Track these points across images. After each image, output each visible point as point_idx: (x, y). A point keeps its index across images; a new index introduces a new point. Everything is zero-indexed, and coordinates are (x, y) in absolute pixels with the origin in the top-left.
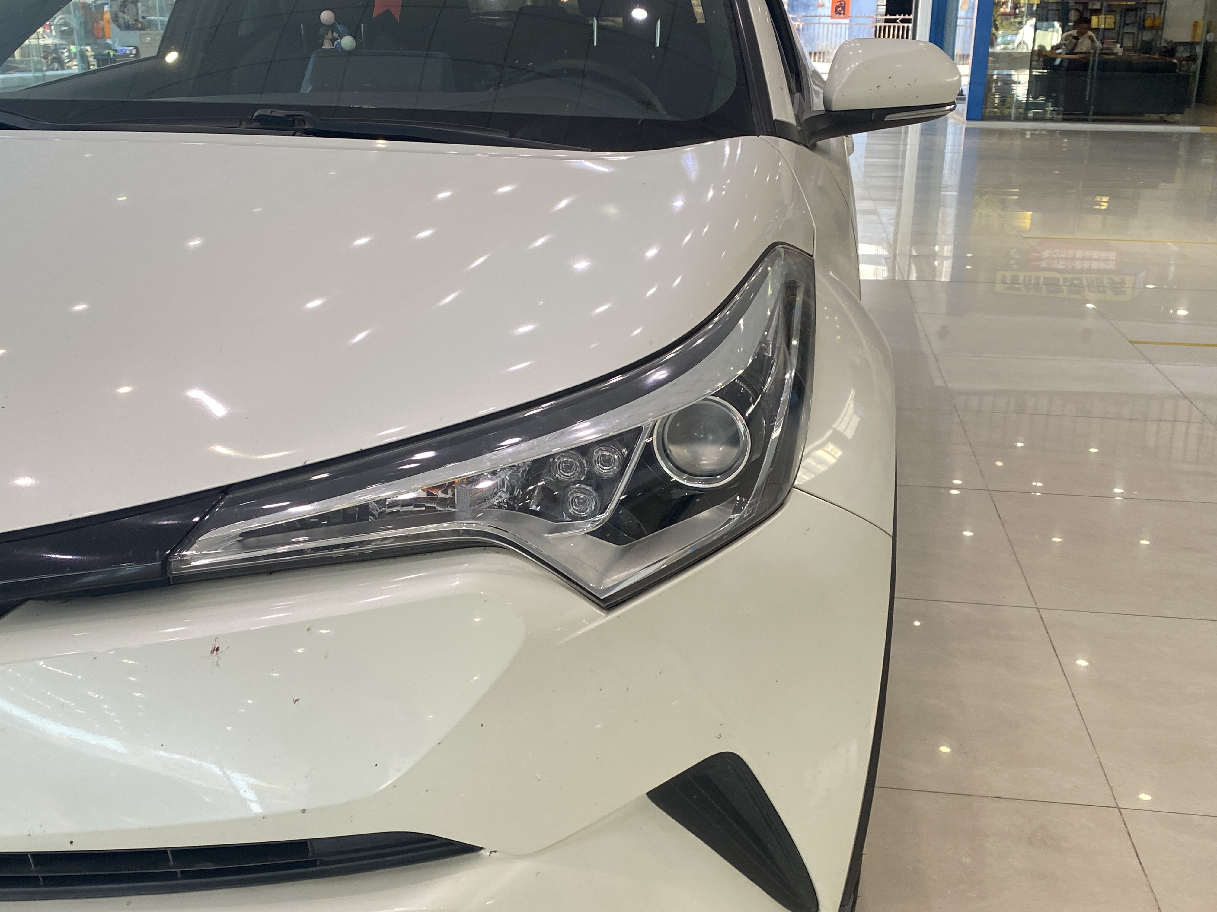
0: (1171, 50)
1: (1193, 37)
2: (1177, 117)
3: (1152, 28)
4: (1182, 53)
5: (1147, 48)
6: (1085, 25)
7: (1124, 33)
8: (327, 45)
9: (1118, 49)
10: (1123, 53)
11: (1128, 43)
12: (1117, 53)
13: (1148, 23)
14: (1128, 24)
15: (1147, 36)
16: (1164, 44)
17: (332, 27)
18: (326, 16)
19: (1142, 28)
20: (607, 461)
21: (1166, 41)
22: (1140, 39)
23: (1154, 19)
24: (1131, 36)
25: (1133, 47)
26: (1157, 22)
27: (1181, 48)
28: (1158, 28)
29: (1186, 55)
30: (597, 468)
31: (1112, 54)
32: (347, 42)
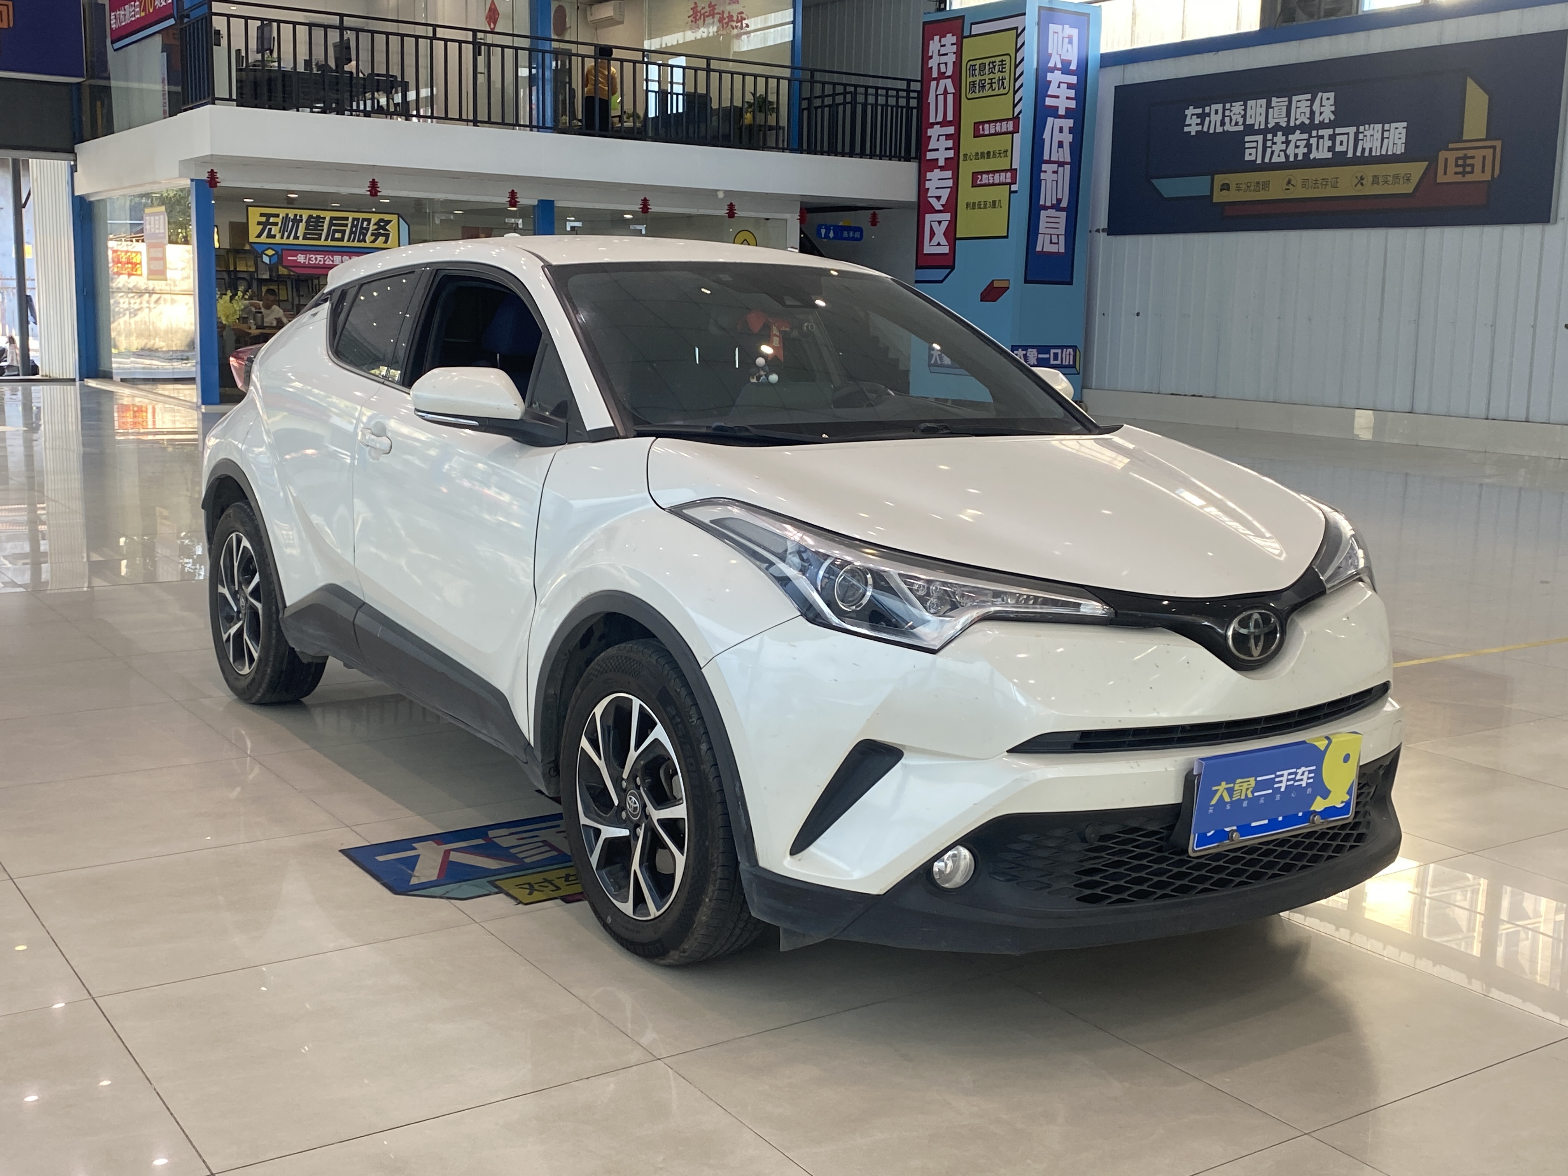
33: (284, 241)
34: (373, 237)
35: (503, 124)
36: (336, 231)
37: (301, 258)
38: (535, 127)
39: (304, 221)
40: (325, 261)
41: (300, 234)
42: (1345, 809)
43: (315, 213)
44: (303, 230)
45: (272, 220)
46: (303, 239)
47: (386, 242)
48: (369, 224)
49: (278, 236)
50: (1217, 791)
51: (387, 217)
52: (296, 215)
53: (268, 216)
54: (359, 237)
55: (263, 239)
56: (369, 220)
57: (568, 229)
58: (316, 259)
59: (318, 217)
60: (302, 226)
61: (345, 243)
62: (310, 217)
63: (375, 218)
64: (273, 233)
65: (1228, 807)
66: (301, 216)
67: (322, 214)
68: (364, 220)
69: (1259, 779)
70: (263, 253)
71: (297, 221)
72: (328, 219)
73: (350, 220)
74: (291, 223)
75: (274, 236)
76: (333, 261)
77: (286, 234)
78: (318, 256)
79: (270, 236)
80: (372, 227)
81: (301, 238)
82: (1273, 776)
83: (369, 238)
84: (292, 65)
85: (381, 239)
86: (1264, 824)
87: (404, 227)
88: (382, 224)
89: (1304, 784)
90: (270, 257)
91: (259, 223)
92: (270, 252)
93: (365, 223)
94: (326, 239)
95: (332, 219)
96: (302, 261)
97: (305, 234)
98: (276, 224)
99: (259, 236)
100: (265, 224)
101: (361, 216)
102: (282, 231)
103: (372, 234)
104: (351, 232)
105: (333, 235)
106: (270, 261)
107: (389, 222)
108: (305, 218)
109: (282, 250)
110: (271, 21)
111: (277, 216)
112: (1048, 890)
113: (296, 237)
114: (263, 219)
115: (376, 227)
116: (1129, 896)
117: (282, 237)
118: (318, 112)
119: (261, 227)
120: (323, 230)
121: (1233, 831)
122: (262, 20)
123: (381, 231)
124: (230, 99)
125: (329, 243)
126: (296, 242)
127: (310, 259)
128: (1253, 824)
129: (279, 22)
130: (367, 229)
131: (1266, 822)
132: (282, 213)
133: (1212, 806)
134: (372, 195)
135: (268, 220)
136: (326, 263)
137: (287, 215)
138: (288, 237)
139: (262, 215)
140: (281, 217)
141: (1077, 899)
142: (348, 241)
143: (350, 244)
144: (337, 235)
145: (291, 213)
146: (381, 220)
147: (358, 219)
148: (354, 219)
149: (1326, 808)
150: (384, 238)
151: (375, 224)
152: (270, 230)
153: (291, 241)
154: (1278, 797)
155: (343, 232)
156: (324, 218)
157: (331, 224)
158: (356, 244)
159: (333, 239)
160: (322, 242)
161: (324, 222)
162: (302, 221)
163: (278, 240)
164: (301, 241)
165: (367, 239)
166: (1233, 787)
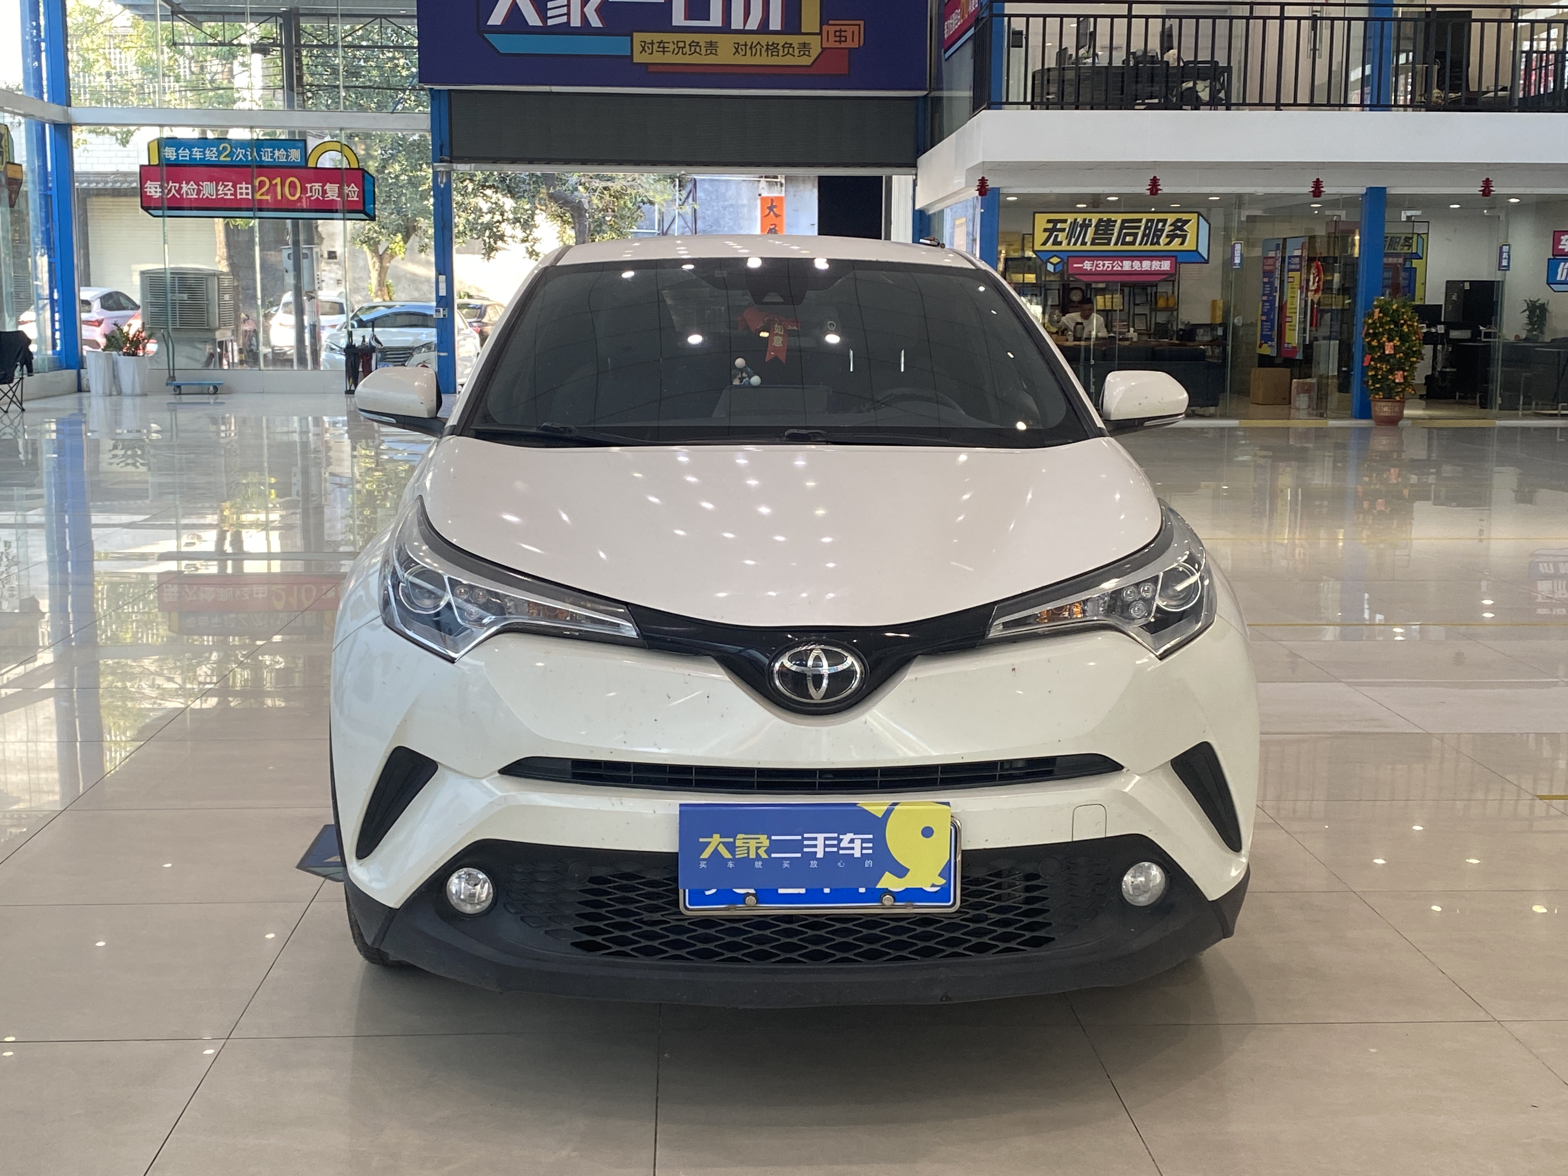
0: (1190, 332)
1: (1213, 317)
2: (1212, 410)
3: (1166, 309)
4: (1203, 336)
5: (1162, 330)
6: (1088, 306)
7: (1134, 314)
8: (736, 382)
9: (1132, 333)
10: (1139, 338)
11: (1141, 326)
12: (1132, 338)
13: (1161, 303)
14: (1138, 305)
15: (1161, 318)
16: (1180, 327)
17: (741, 370)
18: (740, 362)
19: (1155, 309)
20: (1147, 591)
21: (1182, 323)
22: (1153, 320)
23: (1168, 299)
24: (1144, 317)
25: (1147, 330)
26: (1171, 303)
27: (1201, 331)
28: (1173, 310)
29: (1207, 338)
30: (1144, 594)
31: (1127, 339)
32: (755, 380)
33: (1071, 247)
34: (1168, 239)
35: (1329, 105)
36: (1126, 234)
37: (1087, 265)
38: (1367, 106)
39: (1093, 225)
40: (1113, 267)
41: (1088, 239)
42: (942, 894)
43: (1105, 217)
44: (1092, 236)
45: (1059, 226)
46: (1092, 244)
47: (1182, 243)
48: (1164, 225)
49: (1065, 243)
50: (707, 844)
51: (1184, 217)
52: (1085, 220)
53: (1055, 222)
54: (1153, 239)
55: (1049, 246)
56: (1165, 221)
57: (1404, 219)
58: (1104, 265)
59: (1109, 220)
60: (1091, 231)
61: (1137, 247)
62: (1100, 220)
63: (1171, 218)
64: (1059, 240)
65: (731, 865)
66: (1090, 220)
67: (1113, 217)
68: (1159, 221)
69: (773, 838)
70: (1048, 261)
71: (1085, 226)
72: (1119, 222)
73: (1144, 221)
74: (1079, 229)
75: (1060, 243)
76: (1122, 267)
77: (1073, 240)
78: (1106, 262)
79: (1056, 243)
80: (1167, 228)
81: (1089, 243)
82: (799, 837)
83: (1163, 240)
84: (1108, 61)
85: (1177, 241)
86: (799, 894)
87: (1204, 225)
88: (1179, 224)
89: (857, 854)
90: (1055, 265)
91: (1045, 230)
92: (1055, 260)
93: (1160, 224)
94: (1116, 244)
95: (1124, 221)
96: (1089, 268)
97: (1094, 239)
98: (1063, 230)
99: (1044, 244)
100: (1050, 231)
101: (1156, 217)
102: (1069, 237)
103: (1167, 236)
104: (1144, 235)
105: (1124, 238)
106: (1055, 269)
107: (1188, 221)
108: (1094, 223)
109: (1068, 257)
110: (1087, 17)
111: (1065, 221)
112: (545, 929)
113: (1084, 243)
114: (1050, 226)
115: (1172, 228)
116: (632, 950)
117: (1069, 244)
118: (1144, 109)
119: (1047, 234)
120: (1113, 234)
121: (748, 894)
122: (1078, 17)
123: (1178, 232)
124: (1025, 103)
125: (1119, 247)
126: (1083, 248)
127: (1097, 266)
128: (781, 891)
129: (1096, 17)
130: (1162, 231)
131: (803, 891)
132: (1070, 218)
133: (704, 860)
134: (1152, 194)
135: (1055, 226)
136: (1115, 269)
137: (1076, 220)
138: (1075, 244)
139: (1049, 221)
140: (1069, 222)
141: (573, 944)
142: (1140, 244)
143: (1143, 248)
144: (1128, 239)
145: (1080, 218)
146: (1178, 220)
147: (1152, 221)
148: (1148, 221)
149: (907, 889)
150: (1180, 240)
151: (1171, 225)
152: (1057, 236)
153: (1078, 247)
154: (814, 864)
155: (1135, 235)
156: (1115, 221)
157: (1122, 227)
158: (1148, 247)
159: (1124, 243)
160: (1111, 247)
161: (1114, 226)
162: (1090, 226)
163: (1064, 246)
164: (1088, 247)
165: (1161, 241)
166: (734, 842)
